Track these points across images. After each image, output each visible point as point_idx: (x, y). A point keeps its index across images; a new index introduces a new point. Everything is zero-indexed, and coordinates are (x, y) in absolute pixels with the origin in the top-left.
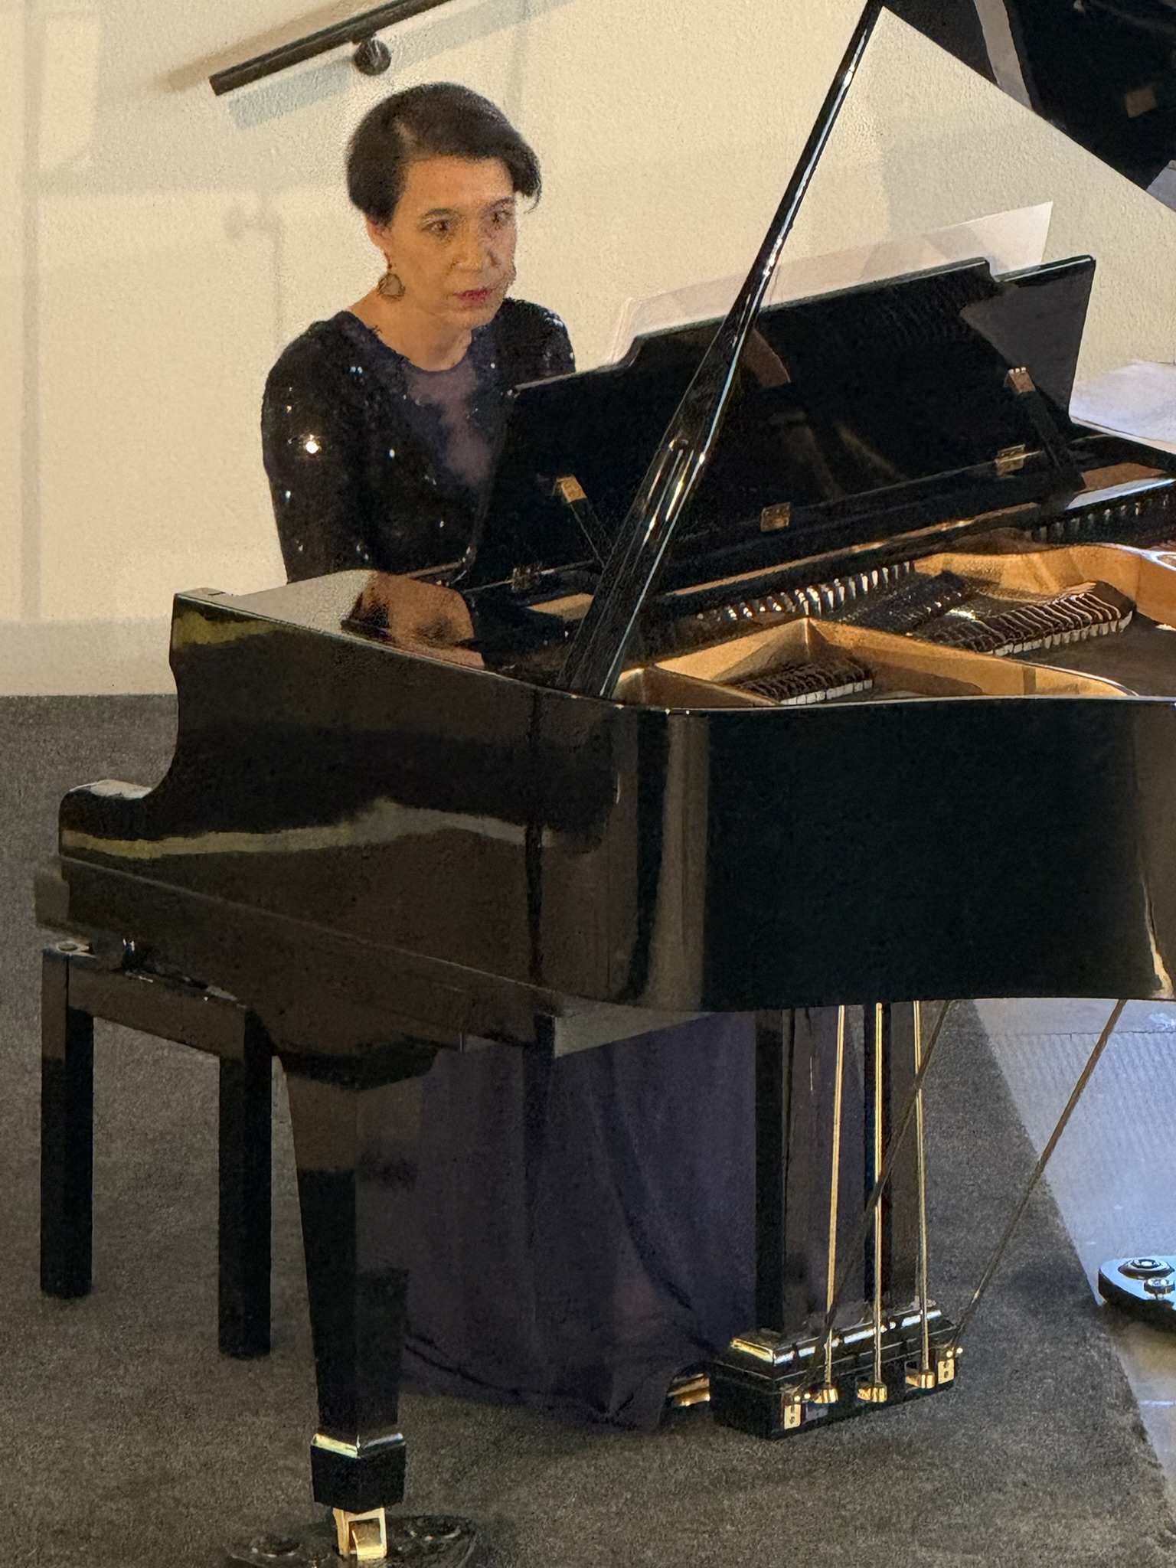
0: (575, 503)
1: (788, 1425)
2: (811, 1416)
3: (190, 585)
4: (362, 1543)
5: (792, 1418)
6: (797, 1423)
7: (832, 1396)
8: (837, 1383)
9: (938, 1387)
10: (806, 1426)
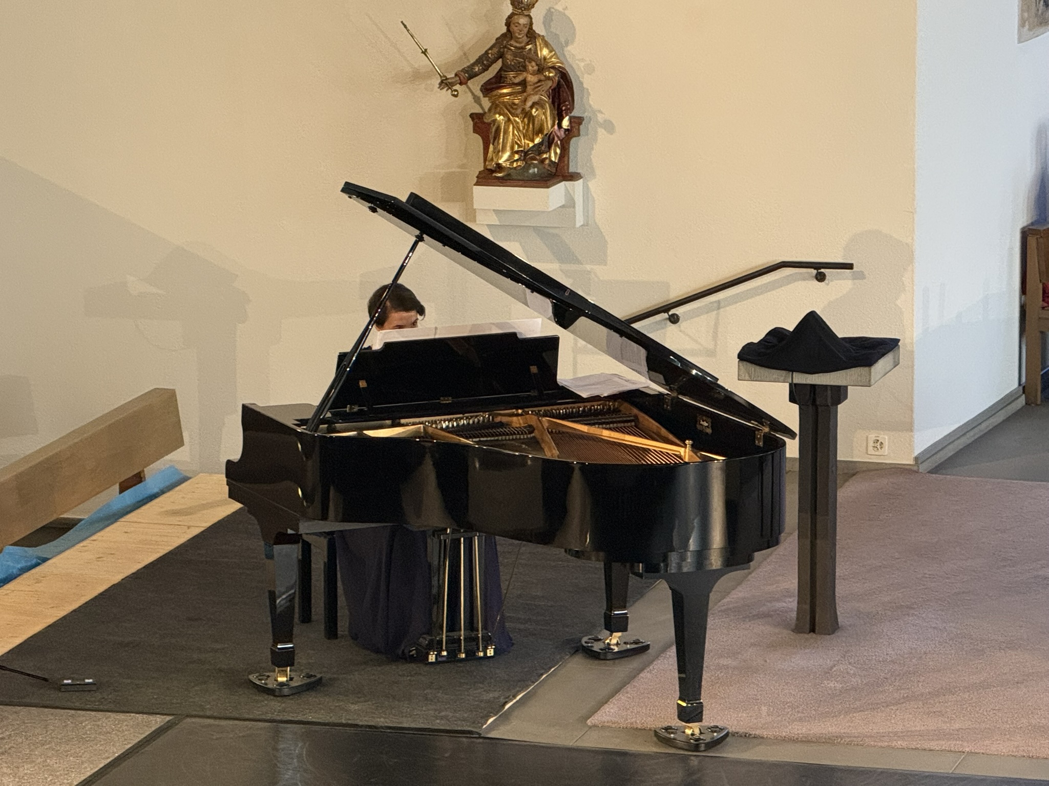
0: (363, 388)
1: (430, 661)
2: (440, 659)
3: (247, 402)
4: (280, 677)
5: (432, 658)
6: (434, 660)
7: (445, 653)
8: (446, 650)
9: (486, 657)
10: (437, 662)
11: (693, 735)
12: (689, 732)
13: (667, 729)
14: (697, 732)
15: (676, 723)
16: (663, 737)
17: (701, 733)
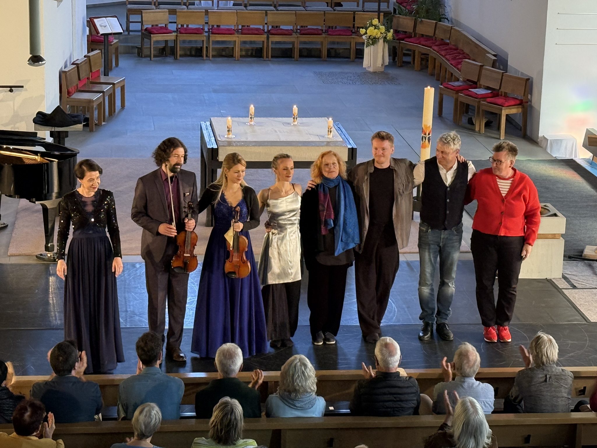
11: (51, 256)
12: (49, 255)
13: (41, 255)
14: (52, 255)
15: (44, 252)
16: (40, 257)
17: (53, 255)
